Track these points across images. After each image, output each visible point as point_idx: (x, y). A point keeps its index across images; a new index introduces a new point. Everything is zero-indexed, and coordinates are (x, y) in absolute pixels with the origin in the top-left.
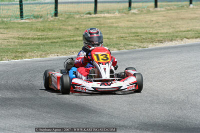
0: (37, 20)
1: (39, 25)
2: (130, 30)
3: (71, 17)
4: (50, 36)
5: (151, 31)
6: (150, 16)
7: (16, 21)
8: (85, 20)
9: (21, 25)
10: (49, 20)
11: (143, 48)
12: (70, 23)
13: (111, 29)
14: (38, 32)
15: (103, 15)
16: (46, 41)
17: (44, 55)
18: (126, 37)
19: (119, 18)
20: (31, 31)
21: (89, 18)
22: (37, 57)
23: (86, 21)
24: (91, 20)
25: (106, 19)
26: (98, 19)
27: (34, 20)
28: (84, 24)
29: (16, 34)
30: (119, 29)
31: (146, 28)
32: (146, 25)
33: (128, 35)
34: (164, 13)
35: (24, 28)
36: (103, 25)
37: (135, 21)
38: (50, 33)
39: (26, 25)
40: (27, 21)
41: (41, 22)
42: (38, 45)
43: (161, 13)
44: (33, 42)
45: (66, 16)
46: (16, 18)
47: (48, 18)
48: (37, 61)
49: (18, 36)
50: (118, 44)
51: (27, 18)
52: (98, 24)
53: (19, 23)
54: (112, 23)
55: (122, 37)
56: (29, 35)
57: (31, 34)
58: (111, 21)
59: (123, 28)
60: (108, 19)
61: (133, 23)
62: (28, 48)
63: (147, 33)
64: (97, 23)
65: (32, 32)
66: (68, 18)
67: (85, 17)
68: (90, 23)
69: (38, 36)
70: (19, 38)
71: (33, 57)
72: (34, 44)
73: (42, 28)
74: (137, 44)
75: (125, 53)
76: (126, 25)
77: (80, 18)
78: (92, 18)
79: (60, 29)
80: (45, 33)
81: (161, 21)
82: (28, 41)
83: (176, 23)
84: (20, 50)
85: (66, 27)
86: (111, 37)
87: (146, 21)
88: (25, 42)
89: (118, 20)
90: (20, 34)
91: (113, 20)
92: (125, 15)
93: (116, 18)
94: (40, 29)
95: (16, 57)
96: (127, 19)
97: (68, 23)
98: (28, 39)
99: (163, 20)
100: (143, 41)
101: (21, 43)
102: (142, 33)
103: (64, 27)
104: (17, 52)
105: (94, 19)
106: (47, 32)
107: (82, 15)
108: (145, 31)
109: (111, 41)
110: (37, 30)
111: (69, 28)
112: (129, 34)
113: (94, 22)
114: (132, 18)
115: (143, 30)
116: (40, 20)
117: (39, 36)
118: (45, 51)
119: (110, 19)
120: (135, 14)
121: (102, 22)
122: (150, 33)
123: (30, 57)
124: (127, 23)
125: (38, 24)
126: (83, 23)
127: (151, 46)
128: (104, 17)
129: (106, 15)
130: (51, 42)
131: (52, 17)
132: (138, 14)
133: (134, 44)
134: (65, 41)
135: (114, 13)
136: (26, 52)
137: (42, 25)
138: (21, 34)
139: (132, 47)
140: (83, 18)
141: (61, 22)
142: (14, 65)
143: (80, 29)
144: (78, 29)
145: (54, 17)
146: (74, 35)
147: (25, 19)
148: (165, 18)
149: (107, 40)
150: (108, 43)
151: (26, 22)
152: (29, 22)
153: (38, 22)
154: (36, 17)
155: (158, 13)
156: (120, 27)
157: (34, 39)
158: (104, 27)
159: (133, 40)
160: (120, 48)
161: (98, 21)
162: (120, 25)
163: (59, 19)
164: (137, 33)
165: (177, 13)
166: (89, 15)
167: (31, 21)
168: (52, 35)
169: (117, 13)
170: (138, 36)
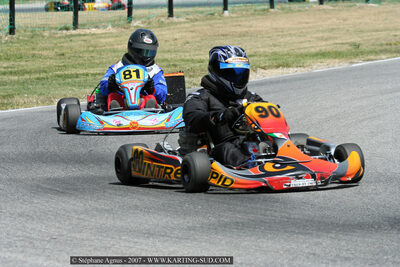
5: (188, 58)
15: (88, 31)
26: (85, 38)
34: (186, 25)
43: (182, 25)
68: (73, 44)
79: (34, 56)
81: (190, 40)
91: (110, 40)
99: (193, 38)
105: (77, 38)
107: (53, 31)
115: (173, 55)
119: (105, 38)
128: (94, 34)
129: (94, 30)
130: (38, 79)
134: (59, 76)
135: (105, 27)
146: (64, 66)
148: (191, 34)
155: (178, 26)
164: (167, 60)
165: (210, 25)
166: (65, 32)
169: (110, 27)
170: (175, 66)
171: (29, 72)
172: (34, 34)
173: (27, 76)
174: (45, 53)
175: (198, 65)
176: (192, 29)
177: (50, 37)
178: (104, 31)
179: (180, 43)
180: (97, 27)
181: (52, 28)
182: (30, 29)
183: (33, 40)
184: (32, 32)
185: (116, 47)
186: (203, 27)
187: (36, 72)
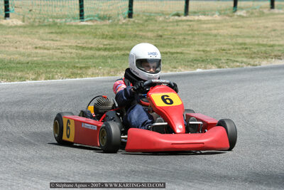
0: (103, 23)
1: (106, 30)
2: (234, 40)
3: (152, 20)
4: (121, 46)
6: (264, 21)
7: (73, 23)
8: (171, 24)
9: (81, 28)
10: (121, 23)
11: (254, 65)
12: (150, 27)
13: (208, 37)
14: (104, 40)
16: (116, 53)
17: (112, 73)
18: (230, 50)
19: (219, 23)
20: (95, 37)
21: (177, 21)
22: (104, 75)
23: (173, 26)
24: (181, 23)
25: (201, 24)
27: (99, 23)
28: (170, 30)
29: (73, 42)
30: (219, 38)
31: (258, 37)
32: (258, 34)
33: (232, 47)
35: (84, 33)
36: (196, 32)
37: (241, 27)
38: (122, 42)
39: (88, 30)
40: (89, 23)
41: (109, 26)
42: (105, 58)
44: (98, 53)
45: (144, 18)
46: (74, 18)
47: (119, 20)
48: (103, 82)
49: (76, 44)
50: (217, 59)
51: (89, 19)
52: (189, 30)
53: (78, 26)
54: (210, 30)
55: (223, 50)
56: (91, 44)
57: (95, 42)
58: (208, 26)
59: (224, 36)
60: (204, 23)
61: (240, 29)
62: (90, 62)
63: (259, 45)
64: (188, 28)
65: (96, 39)
66: (146, 21)
67: (171, 20)
69: (104, 45)
70: (77, 47)
71: (98, 74)
72: (99, 57)
73: (111, 34)
74: (245, 60)
75: (229, 73)
76: (229, 33)
77: (164, 22)
78: (182, 21)
80: (114, 41)
82: (90, 53)
84: (78, 65)
85: (144, 34)
86: (208, 49)
87: (258, 28)
88: (86, 53)
89: (218, 25)
90: (79, 42)
92: (227, 18)
93: (215, 23)
94: (107, 36)
95: (74, 75)
97: (147, 28)
98: (91, 49)
100: (253, 56)
101: (80, 54)
102: (252, 45)
103: (141, 33)
104: (74, 67)
106: (117, 40)
108: (257, 42)
109: (208, 54)
110: (104, 37)
111: (149, 34)
112: (233, 45)
113: (185, 27)
116: (108, 22)
117: (106, 45)
118: (114, 67)
120: (243, 17)
121: (195, 27)
122: (264, 45)
123: (93, 75)
124: (231, 30)
125: (105, 27)
126: (169, 28)
127: (264, 63)
131: (125, 18)
132: (246, 17)
133: (240, 59)
136: (87, 68)
137: (111, 29)
138: (81, 42)
139: (238, 64)
140: (168, 21)
141: (138, 27)
142: (71, 86)
143: (164, 37)
144: (161, 36)
145: (128, 19)
147: (87, 21)
149: (202, 53)
150: (205, 58)
151: (87, 25)
152: (92, 26)
153: (104, 25)
154: (102, 18)
156: (220, 36)
157: (99, 50)
158: (198, 34)
159: (240, 54)
160: (221, 65)
161: (190, 26)
162: (221, 32)
163: (134, 22)
167: (95, 23)
168: (124, 44)
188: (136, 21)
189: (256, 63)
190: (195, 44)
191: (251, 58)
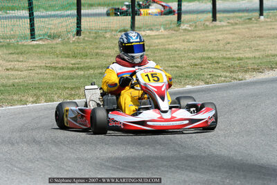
0: (55, 42)
2: (197, 55)
3: (100, 37)
4: (92, 65)
9: (37, 48)
10: (72, 42)
11: (240, 80)
12: (104, 45)
13: (170, 53)
14: (68, 59)
15: (143, 33)
18: (202, 65)
19: (168, 38)
20: (57, 57)
25: (151, 39)
27: (50, 42)
29: (38, 62)
32: (215, 47)
33: (201, 62)
34: (228, 28)
35: (44, 52)
37: (194, 41)
38: (88, 60)
39: (45, 49)
40: (41, 42)
41: (63, 44)
43: (224, 28)
44: (73, 73)
45: (92, 35)
46: (25, 38)
47: (69, 38)
49: (44, 65)
51: (39, 38)
53: (33, 46)
54: (163, 44)
55: (196, 65)
56: (58, 63)
57: (62, 62)
60: (155, 39)
63: (226, 58)
65: (60, 59)
69: (72, 64)
70: (48, 67)
73: (70, 53)
74: (228, 74)
76: (186, 48)
79: (97, 54)
81: (231, 41)
82: (66, 72)
83: (254, 42)
84: (67, 86)
85: (102, 51)
86: (179, 65)
88: (61, 73)
90: (45, 62)
91: (162, 40)
92: (173, 32)
93: (161, 38)
94: (68, 54)
96: (182, 38)
97: (101, 46)
98: (63, 68)
99: (233, 39)
101: (57, 74)
103: (99, 51)
104: (65, 88)
106: (81, 58)
107: (114, 33)
108: (221, 56)
109: (185, 70)
110: (66, 56)
114: (188, 37)
115: (216, 54)
116: (59, 41)
117: (74, 64)
119: (158, 39)
120: (189, 31)
124: (185, 43)
128: (149, 36)
129: (148, 32)
131: (74, 36)
132: (193, 31)
135: (158, 30)
137: (66, 48)
138: (47, 61)
139: (223, 79)
141: (91, 44)
148: (234, 36)
149: (177, 69)
152: (45, 45)
153: (57, 44)
154: (52, 37)
155: (221, 29)
157: (72, 69)
158: (156, 50)
159: (217, 69)
162: (177, 46)
163: (84, 39)
164: (211, 58)
165: (249, 29)
167: (46, 43)
169: (162, 30)
170: (217, 63)
171: (94, 68)
172: (98, 35)
173: (91, 71)
174: (106, 52)
175: (237, 62)
176: (232, 32)
177: (111, 37)
178: (157, 33)
179: (221, 43)
180: (151, 30)
181: (113, 30)
182: (94, 31)
183: (97, 40)
184: (96, 33)
185: (167, 46)
186: (242, 30)
187: (99, 68)
188: (86, 38)
189: (240, 77)
190: (162, 60)
191: (231, 72)
